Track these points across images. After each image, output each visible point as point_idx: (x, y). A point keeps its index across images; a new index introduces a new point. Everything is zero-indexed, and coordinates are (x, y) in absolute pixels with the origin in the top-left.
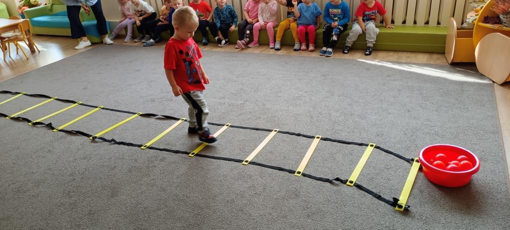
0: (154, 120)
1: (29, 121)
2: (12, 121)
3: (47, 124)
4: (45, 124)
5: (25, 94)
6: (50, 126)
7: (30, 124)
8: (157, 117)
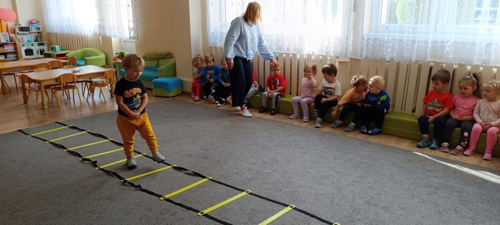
0: (183, 174)
1: (80, 156)
2: (68, 153)
3: (93, 161)
4: (91, 161)
5: (89, 132)
6: (95, 164)
7: (80, 159)
8: (187, 172)
